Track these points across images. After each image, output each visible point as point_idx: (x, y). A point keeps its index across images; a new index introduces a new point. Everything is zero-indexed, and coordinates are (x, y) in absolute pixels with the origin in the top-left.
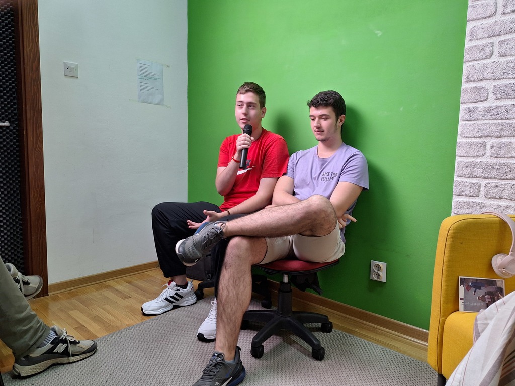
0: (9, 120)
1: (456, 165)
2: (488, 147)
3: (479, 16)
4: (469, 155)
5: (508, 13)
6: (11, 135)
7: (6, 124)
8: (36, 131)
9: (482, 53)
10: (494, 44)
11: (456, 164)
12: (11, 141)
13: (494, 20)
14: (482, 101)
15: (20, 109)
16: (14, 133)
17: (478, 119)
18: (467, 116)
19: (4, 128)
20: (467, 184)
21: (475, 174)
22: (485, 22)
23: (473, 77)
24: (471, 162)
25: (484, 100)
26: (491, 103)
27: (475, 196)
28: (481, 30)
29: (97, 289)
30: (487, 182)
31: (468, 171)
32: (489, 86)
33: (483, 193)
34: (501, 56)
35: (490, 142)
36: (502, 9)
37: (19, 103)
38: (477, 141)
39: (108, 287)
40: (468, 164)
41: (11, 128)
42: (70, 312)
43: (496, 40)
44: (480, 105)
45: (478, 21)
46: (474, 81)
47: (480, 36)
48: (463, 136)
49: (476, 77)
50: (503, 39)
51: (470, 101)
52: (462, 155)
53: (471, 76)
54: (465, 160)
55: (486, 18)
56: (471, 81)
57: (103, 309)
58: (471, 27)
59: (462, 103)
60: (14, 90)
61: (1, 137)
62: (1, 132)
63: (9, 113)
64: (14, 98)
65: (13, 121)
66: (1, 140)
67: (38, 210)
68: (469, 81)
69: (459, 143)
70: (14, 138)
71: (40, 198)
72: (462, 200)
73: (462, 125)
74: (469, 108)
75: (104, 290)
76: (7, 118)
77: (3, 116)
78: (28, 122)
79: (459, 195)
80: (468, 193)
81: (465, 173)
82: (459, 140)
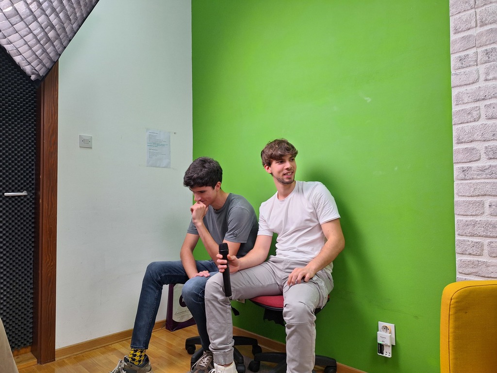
0: (27, 190)
1: (455, 223)
2: (487, 205)
3: (463, 83)
4: (468, 213)
5: (490, 80)
6: (28, 204)
7: (24, 193)
8: (51, 197)
9: (469, 117)
10: (481, 108)
12: (28, 208)
13: (478, 86)
14: (475, 161)
15: (38, 180)
16: (31, 202)
17: (473, 179)
18: (462, 176)
19: (22, 198)
20: (469, 243)
21: (476, 232)
22: (469, 88)
23: (463, 138)
24: (471, 221)
25: (477, 160)
26: (484, 163)
27: (479, 255)
28: (466, 95)
29: (103, 353)
30: (489, 241)
31: (469, 230)
32: (480, 146)
33: (487, 252)
34: (488, 119)
35: (488, 200)
36: (484, 77)
37: (38, 174)
38: (475, 199)
39: (114, 350)
40: (468, 222)
41: (29, 197)
43: (482, 104)
44: (474, 165)
45: (463, 87)
46: (465, 142)
47: (466, 101)
48: (460, 195)
49: (466, 139)
50: (489, 103)
51: (463, 161)
52: (461, 213)
53: (461, 138)
54: (465, 219)
55: (469, 84)
56: (462, 143)
58: (456, 93)
59: (455, 163)
60: (33, 163)
61: (19, 206)
62: (19, 202)
63: (27, 184)
64: (33, 170)
65: (30, 191)
66: (19, 209)
67: (49, 275)
68: (460, 142)
69: (457, 202)
70: (31, 206)
71: (51, 262)
72: (466, 259)
73: (458, 184)
74: (463, 168)
75: (110, 354)
76: (25, 188)
77: (22, 186)
78: (44, 191)
79: (462, 254)
80: (471, 252)
81: (466, 231)
82: (456, 198)
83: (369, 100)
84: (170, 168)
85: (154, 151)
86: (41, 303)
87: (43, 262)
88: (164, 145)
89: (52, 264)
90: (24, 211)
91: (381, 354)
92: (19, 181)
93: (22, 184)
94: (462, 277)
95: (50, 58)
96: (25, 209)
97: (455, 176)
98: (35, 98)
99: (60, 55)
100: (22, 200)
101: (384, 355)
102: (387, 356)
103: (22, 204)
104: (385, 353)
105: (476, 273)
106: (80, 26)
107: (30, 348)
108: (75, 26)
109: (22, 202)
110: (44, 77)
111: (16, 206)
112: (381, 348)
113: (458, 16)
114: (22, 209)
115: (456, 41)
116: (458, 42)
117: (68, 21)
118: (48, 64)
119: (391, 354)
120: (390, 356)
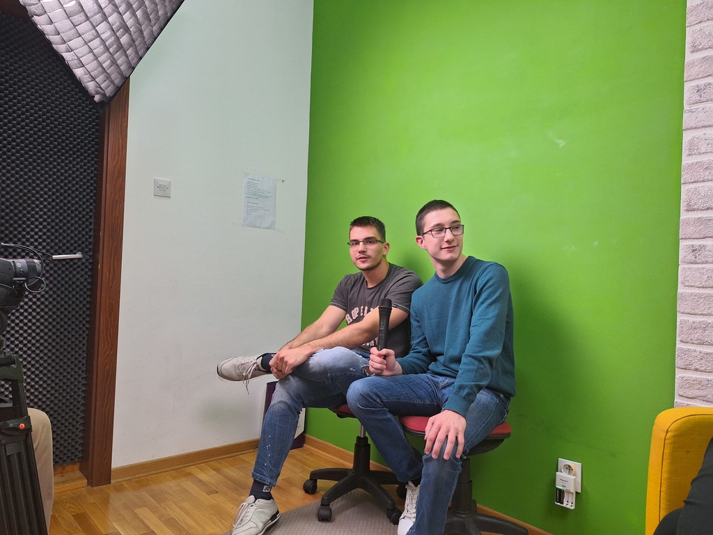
0: (82, 251)
1: (678, 325)
3: (700, 124)
4: (697, 311)
6: (83, 270)
7: (78, 255)
8: (114, 262)
9: (707, 173)
11: (678, 323)
12: (82, 276)
14: (711, 237)
15: (97, 237)
16: (86, 267)
17: (707, 262)
18: (691, 257)
19: (76, 261)
20: (696, 354)
21: (707, 339)
22: (708, 131)
23: (696, 204)
24: (700, 323)
27: (709, 372)
28: (704, 142)
29: (175, 478)
31: (697, 335)
37: (97, 230)
38: (708, 292)
39: (188, 475)
40: (695, 324)
41: (84, 260)
42: (137, 511)
44: (709, 243)
45: (699, 130)
46: (698, 210)
47: (703, 149)
48: (687, 284)
49: (700, 204)
51: (694, 236)
52: (686, 311)
53: (692, 203)
54: (691, 319)
55: (710, 126)
56: (694, 210)
57: (180, 508)
58: (689, 138)
59: (682, 239)
60: (91, 214)
61: (70, 272)
62: (71, 266)
63: (83, 243)
64: (90, 224)
65: (86, 253)
66: (71, 276)
67: (107, 367)
68: (690, 209)
69: (681, 294)
70: (86, 273)
71: (111, 350)
72: (690, 376)
73: (684, 269)
74: (693, 246)
75: (183, 479)
76: (80, 248)
77: (76, 245)
78: (105, 253)
79: (685, 369)
80: (698, 367)
81: (692, 337)
82: (681, 290)
83: (562, 143)
84: (274, 229)
85: (254, 205)
86: (96, 404)
87: (100, 349)
88: (266, 197)
89: (111, 353)
90: (78, 279)
91: (559, 504)
92: (72, 238)
93: (75, 242)
94: (683, 402)
95: (121, 73)
96: (78, 276)
97: (681, 257)
98: (97, 125)
99: (134, 68)
100: (75, 264)
101: (564, 505)
102: (568, 506)
103: (75, 269)
104: (565, 503)
105: (704, 397)
106: (162, 30)
107: (78, 464)
108: (155, 28)
109: (75, 266)
110: (111, 98)
111: (67, 273)
112: (560, 495)
113: (698, 27)
114: (74, 276)
115: (693, 64)
116: (696, 64)
117: (146, 22)
118: (118, 81)
119: (574, 505)
120: (573, 508)
